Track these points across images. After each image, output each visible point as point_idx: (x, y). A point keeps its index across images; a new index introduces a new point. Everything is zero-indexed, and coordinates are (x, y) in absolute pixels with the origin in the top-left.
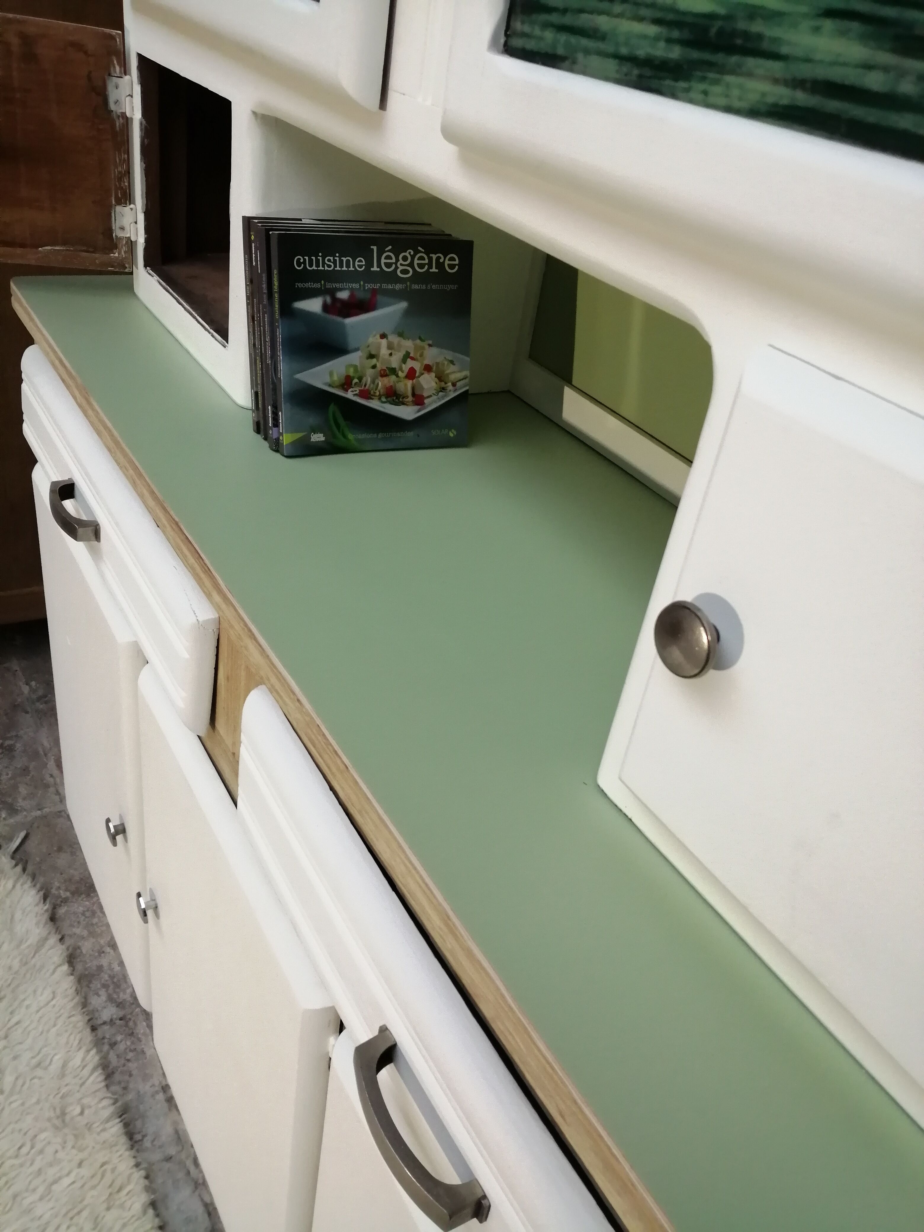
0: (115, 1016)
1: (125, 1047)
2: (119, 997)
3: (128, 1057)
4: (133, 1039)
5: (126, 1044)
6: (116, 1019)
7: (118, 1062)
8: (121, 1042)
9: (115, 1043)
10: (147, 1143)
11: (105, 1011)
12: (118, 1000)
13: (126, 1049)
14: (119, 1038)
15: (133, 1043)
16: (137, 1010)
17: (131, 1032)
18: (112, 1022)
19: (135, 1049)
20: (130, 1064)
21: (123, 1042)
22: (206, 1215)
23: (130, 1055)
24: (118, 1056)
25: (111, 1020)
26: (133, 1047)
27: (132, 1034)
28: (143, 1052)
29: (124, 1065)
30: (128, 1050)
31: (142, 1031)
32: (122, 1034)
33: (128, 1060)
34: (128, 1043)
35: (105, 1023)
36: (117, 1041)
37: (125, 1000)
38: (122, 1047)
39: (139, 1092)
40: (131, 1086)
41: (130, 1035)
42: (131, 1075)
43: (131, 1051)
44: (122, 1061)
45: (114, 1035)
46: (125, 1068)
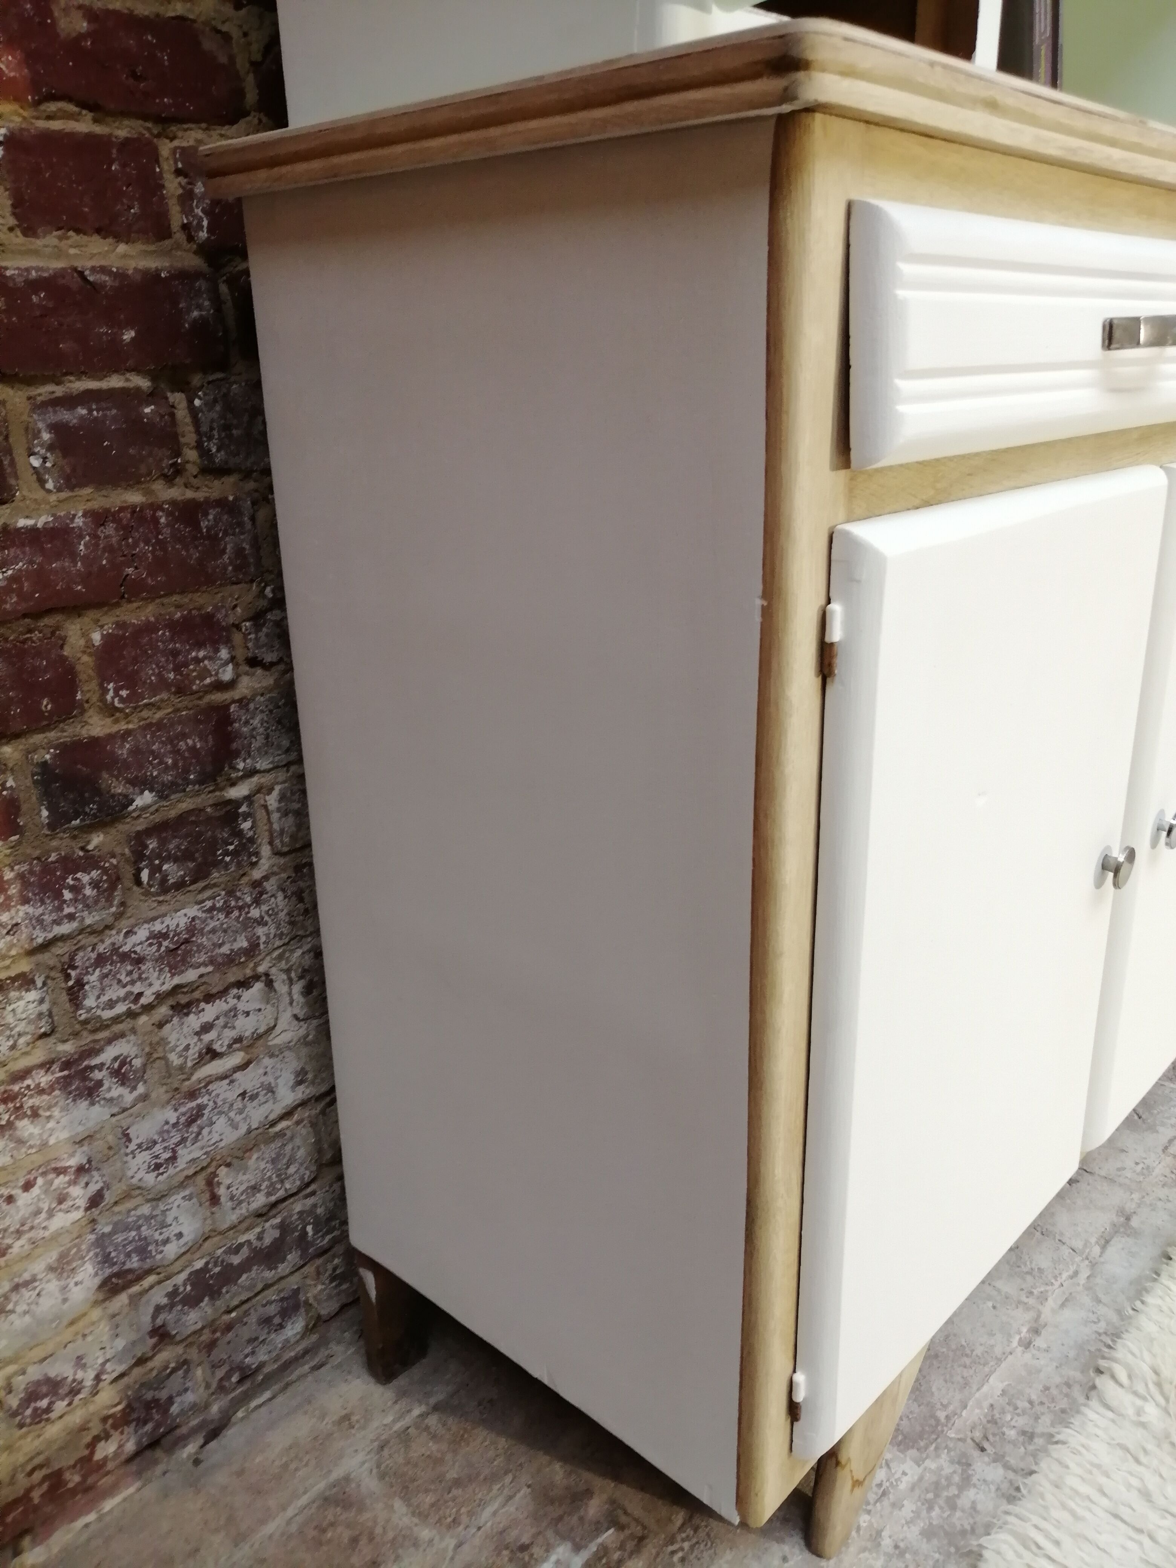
0: (986, 1459)
1: (1016, 1418)
2: (955, 1472)
3: (1027, 1405)
4: (997, 1416)
5: (1012, 1419)
6: (989, 1455)
7: (1043, 1414)
8: (1014, 1427)
9: (1024, 1433)
10: (1102, 1326)
11: (989, 1478)
12: (960, 1471)
13: (1018, 1415)
14: (1012, 1434)
15: (1003, 1412)
16: (953, 1435)
17: (989, 1425)
18: (998, 1458)
19: (1008, 1404)
20: (1034, 1397)
21: (1013, 1423)
22: (1112, 1243)
23: (1023, 1404)
24: (1037, 1418)
25: (995, 1461)
26: (1008, 1408)
27: (993, 1421)
28: (1004, 1393)
29: (1042, 1403)
30: (1018, 1411)
31: (977, 1411)
32: (1004, 1434)
33: (1031, 1402)
34: (1008, 1417)
35: (1007, 1467)
36: (1018, 1433)
37: (952, 1462)
38: (1021, 1422)
39: (1057, 1367)
40: (1058, 1380)
41: (996, 1423)
42: (1047, 1388)
43: (1016, 1408)
44: (1038, 1409)
45: (1014, 1443)
46: (1045, 1400)
